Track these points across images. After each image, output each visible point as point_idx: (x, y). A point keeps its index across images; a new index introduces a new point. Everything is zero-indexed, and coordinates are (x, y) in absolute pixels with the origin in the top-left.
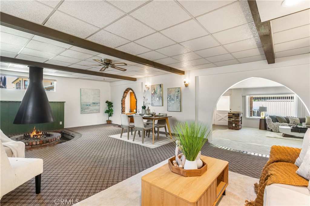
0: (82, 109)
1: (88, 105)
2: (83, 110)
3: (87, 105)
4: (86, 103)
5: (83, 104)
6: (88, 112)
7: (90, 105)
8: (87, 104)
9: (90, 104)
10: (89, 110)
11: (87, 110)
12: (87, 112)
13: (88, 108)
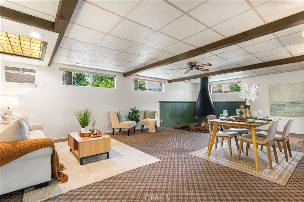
0: (271, 109)
1: (282, 105)
2: (274, 112)
3: (280, 106)
4: (278, 102)
5: (272, 104)
6: (281, 114)
7: (284, 106)
8: (280, 104)
9: (285, 104)
10: (283, 112)
11: (279, 112)
12: (279, 115)
13: (280, 110)
